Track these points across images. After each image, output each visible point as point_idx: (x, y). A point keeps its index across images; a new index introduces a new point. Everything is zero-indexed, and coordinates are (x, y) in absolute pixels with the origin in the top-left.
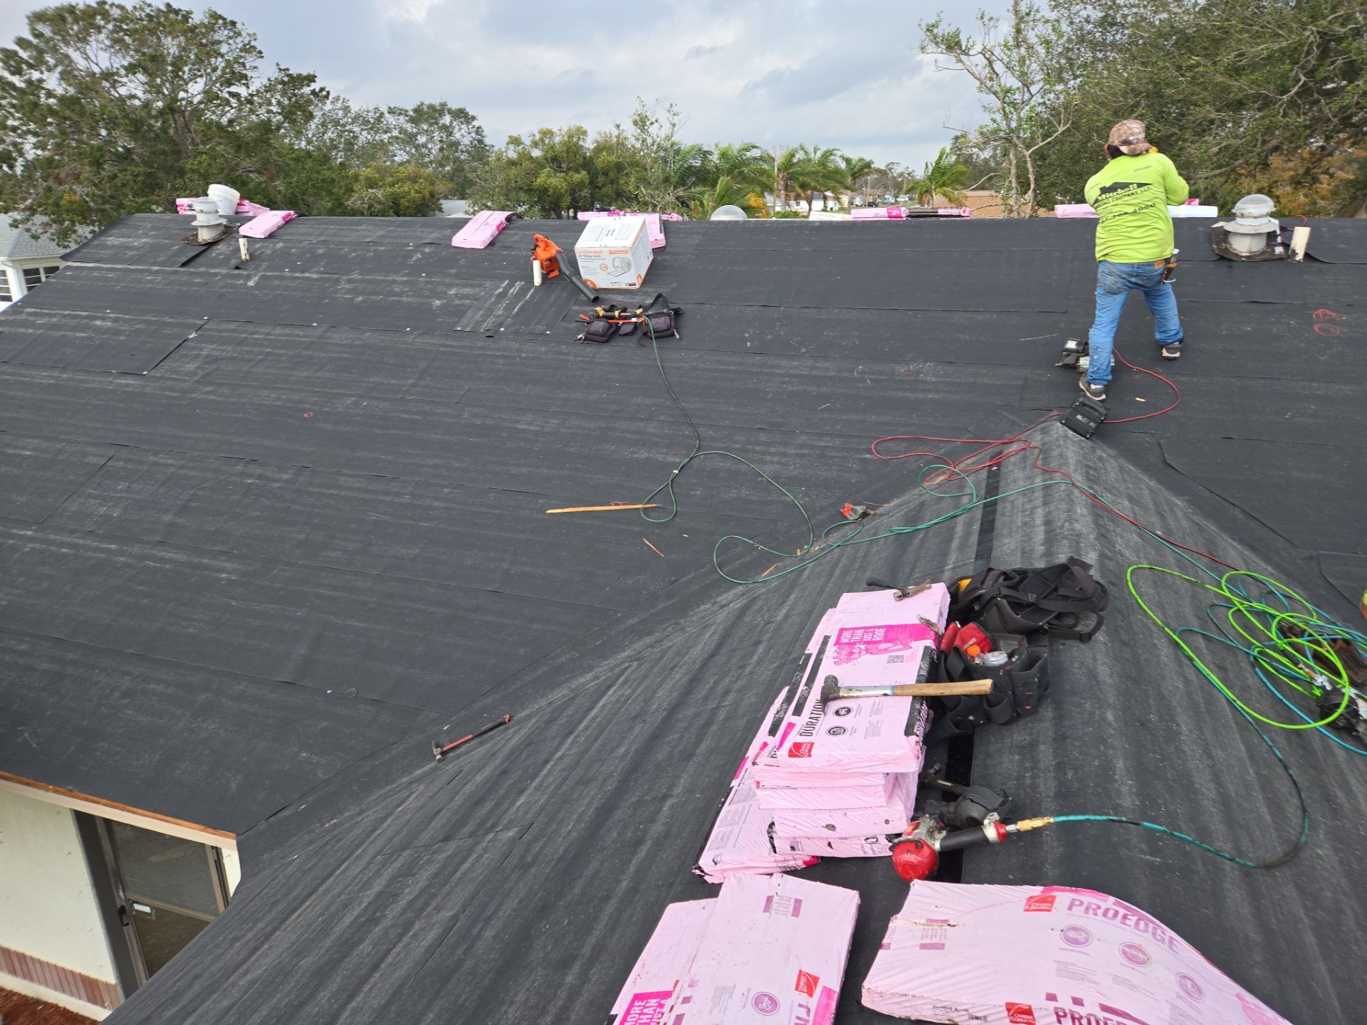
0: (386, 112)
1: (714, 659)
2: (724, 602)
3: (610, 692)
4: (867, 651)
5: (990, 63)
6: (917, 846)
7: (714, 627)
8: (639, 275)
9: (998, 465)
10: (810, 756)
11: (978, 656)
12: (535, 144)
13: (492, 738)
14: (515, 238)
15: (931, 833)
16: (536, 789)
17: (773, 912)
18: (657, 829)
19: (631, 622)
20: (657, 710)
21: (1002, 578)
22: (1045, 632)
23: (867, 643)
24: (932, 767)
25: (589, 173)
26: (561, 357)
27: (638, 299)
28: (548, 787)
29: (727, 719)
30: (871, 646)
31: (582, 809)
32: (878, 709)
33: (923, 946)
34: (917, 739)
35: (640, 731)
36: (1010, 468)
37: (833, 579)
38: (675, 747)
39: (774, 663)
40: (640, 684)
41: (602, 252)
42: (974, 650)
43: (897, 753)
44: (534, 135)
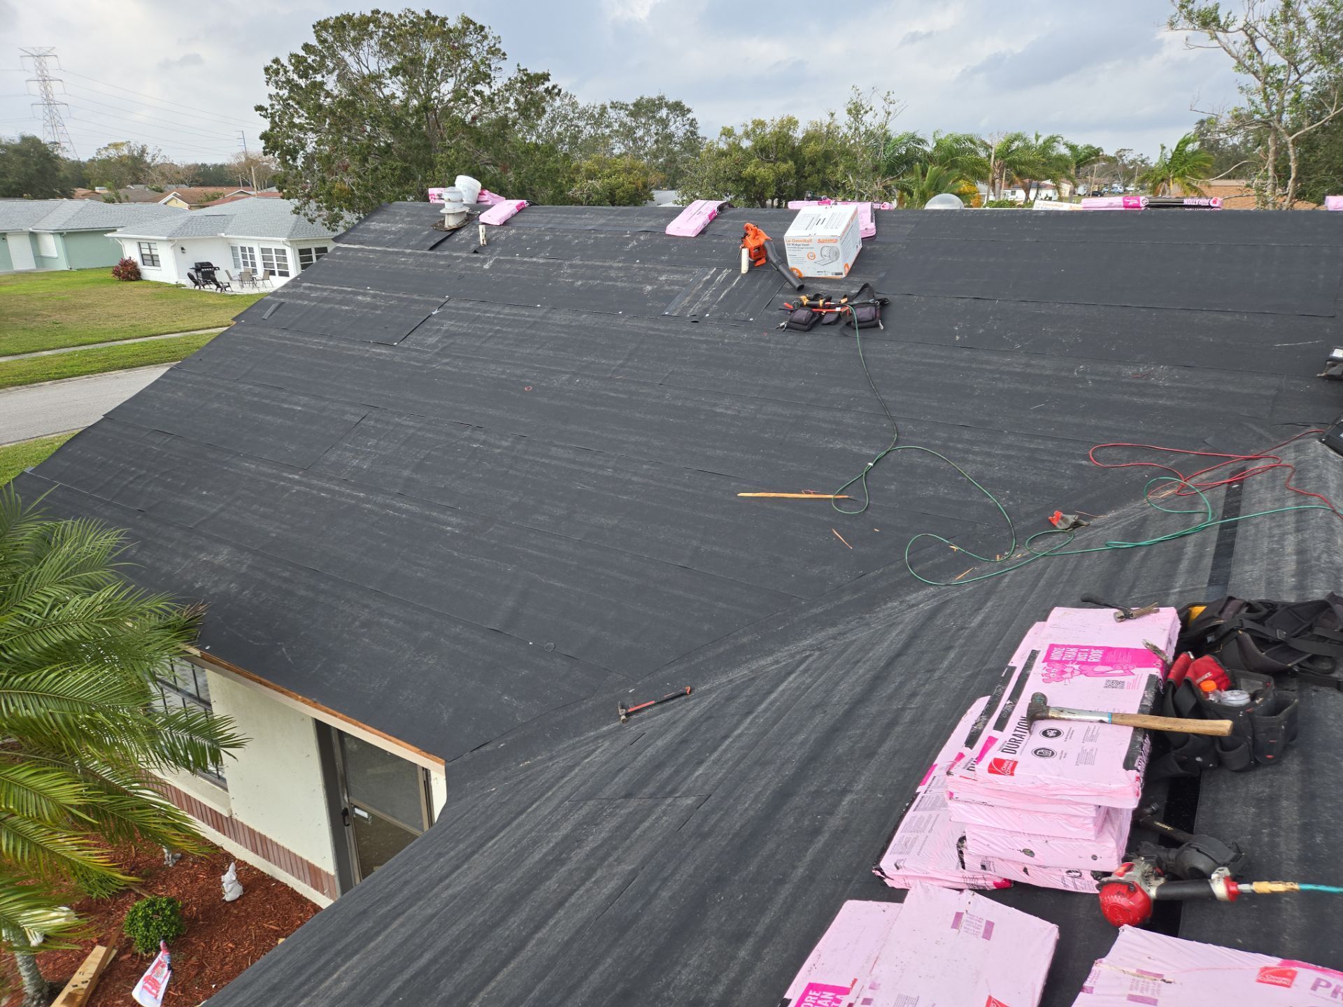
0: (608, 107)
1: (903, 658)
2: (913, 602)
3: (791, 679)
4: (1081, 672)
5: (1252, 41)
6: (1129, 889)
7: (900, 627)
8: (847, 265)
9: (1241, 482)
10: (1012, 774)
11: (1213, 692)
12: (747, 135)
13: (673, 706)
14: (726, 227)
15: (1146, 878)
16: (715, 763)
17: (962, 930)
18: (835, 822)
19: (814, 611)
20: (838, 703)
21: (1246, 609)
22: (1294, 674)
23: (1081, 663)
24: (1148, 806)
25: (796, 163)
26: (763, 344)
27: (843, 289)
28: (726, 762)
29: (912, 722)
30: (1086, 667)
31: (760, 789)
32: (1092, 736)
33: (1132, 998)
34: (1138, 774)
35: (820, 722)
36: (1256, 487)
37: (1037, 590)
38: (856, 742)
39: (966, 671)
40: (821, 674)
41: (810, 241)
42: (1210, 686)
43: (1114, 786)
44: (747, 126)
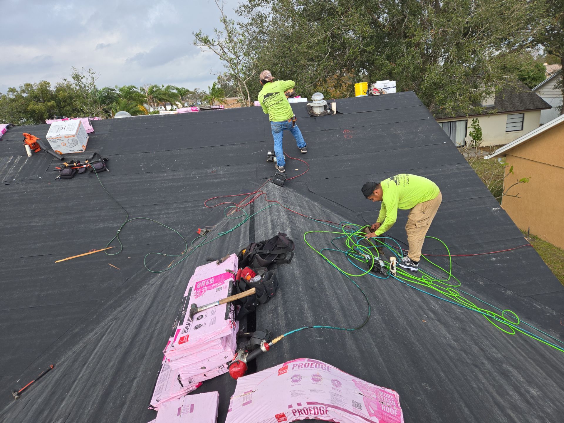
1: (151, 309)
2: (153, 283)
3: (103, 339)
4: (208, 289)
5: (222, 48)
6: (237, 363)
7: (149, 295)
8: (83, 146)
9: (253, 202)
10: (188, 341)
11: (251, 279)
12: (23, 91)
13: (45, 378)
14: (14, 136)
15: (242, 357)
16: (70, 396)
17: (182, 414)
18: (131, 395)
19: (110, 303)
20: (127, 340)
21: (257, 246)
22: (275, 263)
23: (208, 285)
24: (242, 328)
25: (55, 101)
26: (50, 188)
27: (85, 157)
28: (76, 393)
29: (158, 335)
30: (209, 286)
31: (95, 398)
32: (214, 312)
33: (244, 404)
34: (230, 320)
35: (119, 352)
36: (257, 202)
37: (198, 261)
38: (137, 354)
39: (177, 303)
40: (118, 330)
41: (61, 137)
42: (249, 277)
43: (223, 328)
44: (22, 87)
